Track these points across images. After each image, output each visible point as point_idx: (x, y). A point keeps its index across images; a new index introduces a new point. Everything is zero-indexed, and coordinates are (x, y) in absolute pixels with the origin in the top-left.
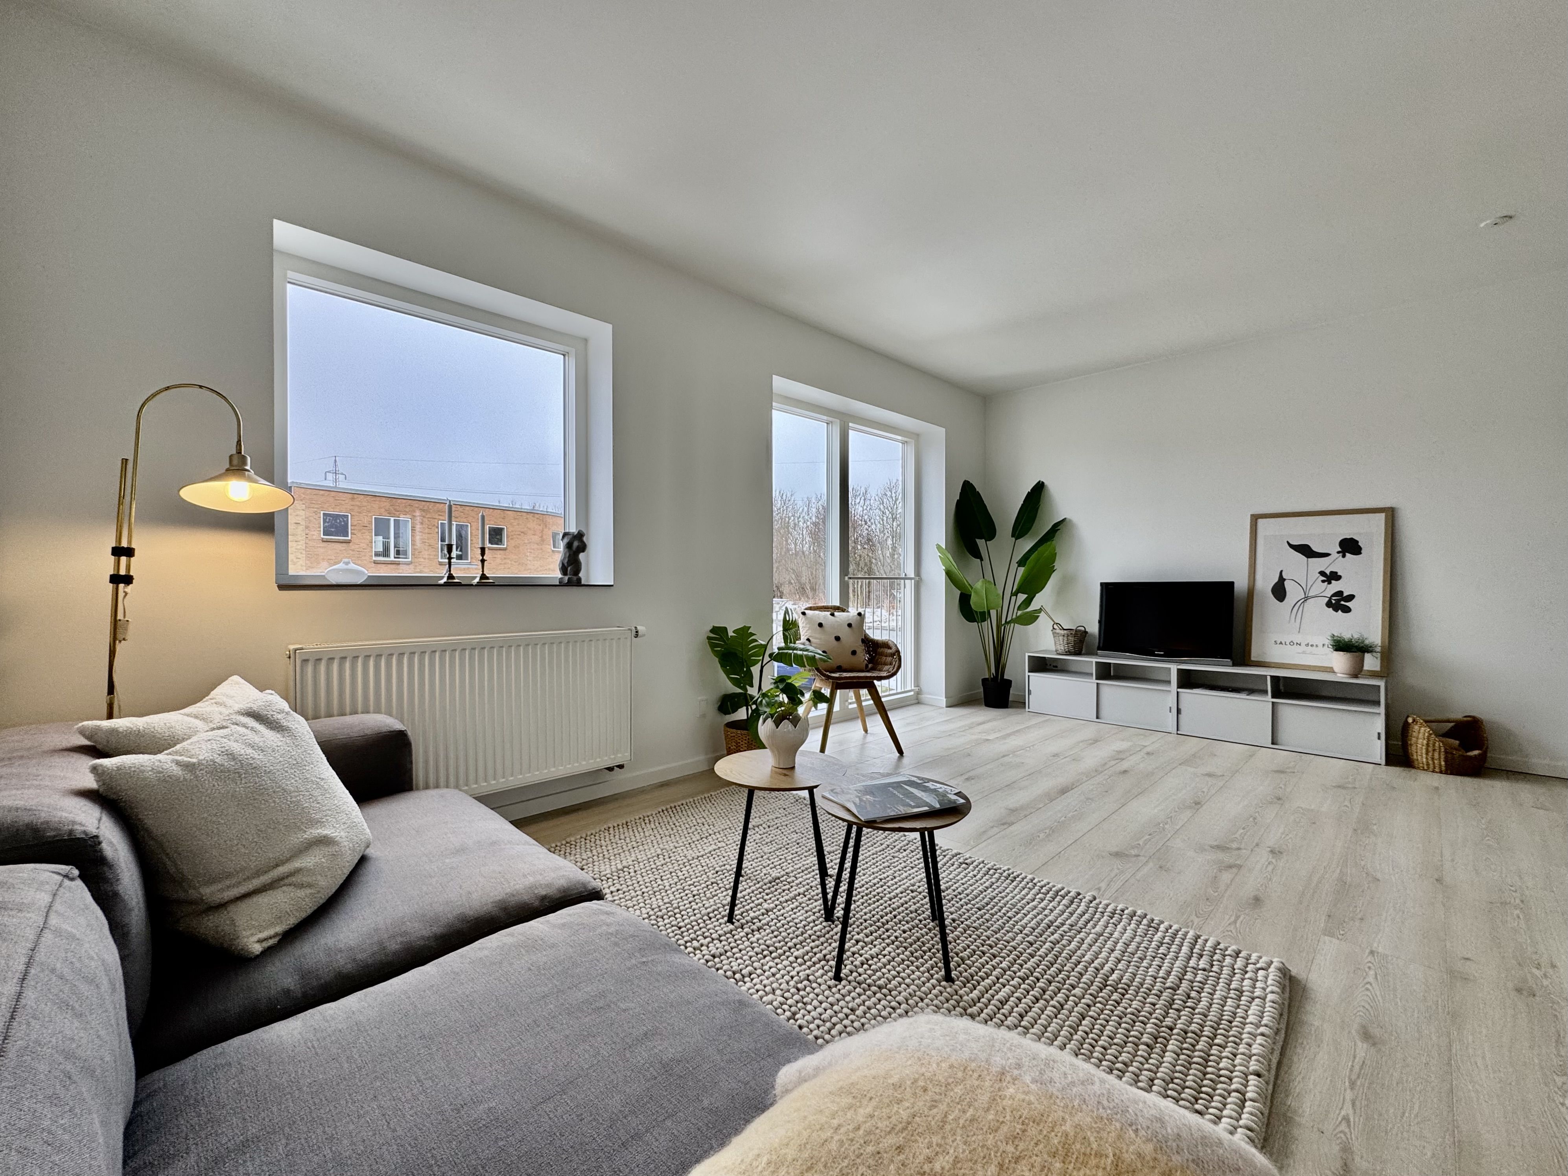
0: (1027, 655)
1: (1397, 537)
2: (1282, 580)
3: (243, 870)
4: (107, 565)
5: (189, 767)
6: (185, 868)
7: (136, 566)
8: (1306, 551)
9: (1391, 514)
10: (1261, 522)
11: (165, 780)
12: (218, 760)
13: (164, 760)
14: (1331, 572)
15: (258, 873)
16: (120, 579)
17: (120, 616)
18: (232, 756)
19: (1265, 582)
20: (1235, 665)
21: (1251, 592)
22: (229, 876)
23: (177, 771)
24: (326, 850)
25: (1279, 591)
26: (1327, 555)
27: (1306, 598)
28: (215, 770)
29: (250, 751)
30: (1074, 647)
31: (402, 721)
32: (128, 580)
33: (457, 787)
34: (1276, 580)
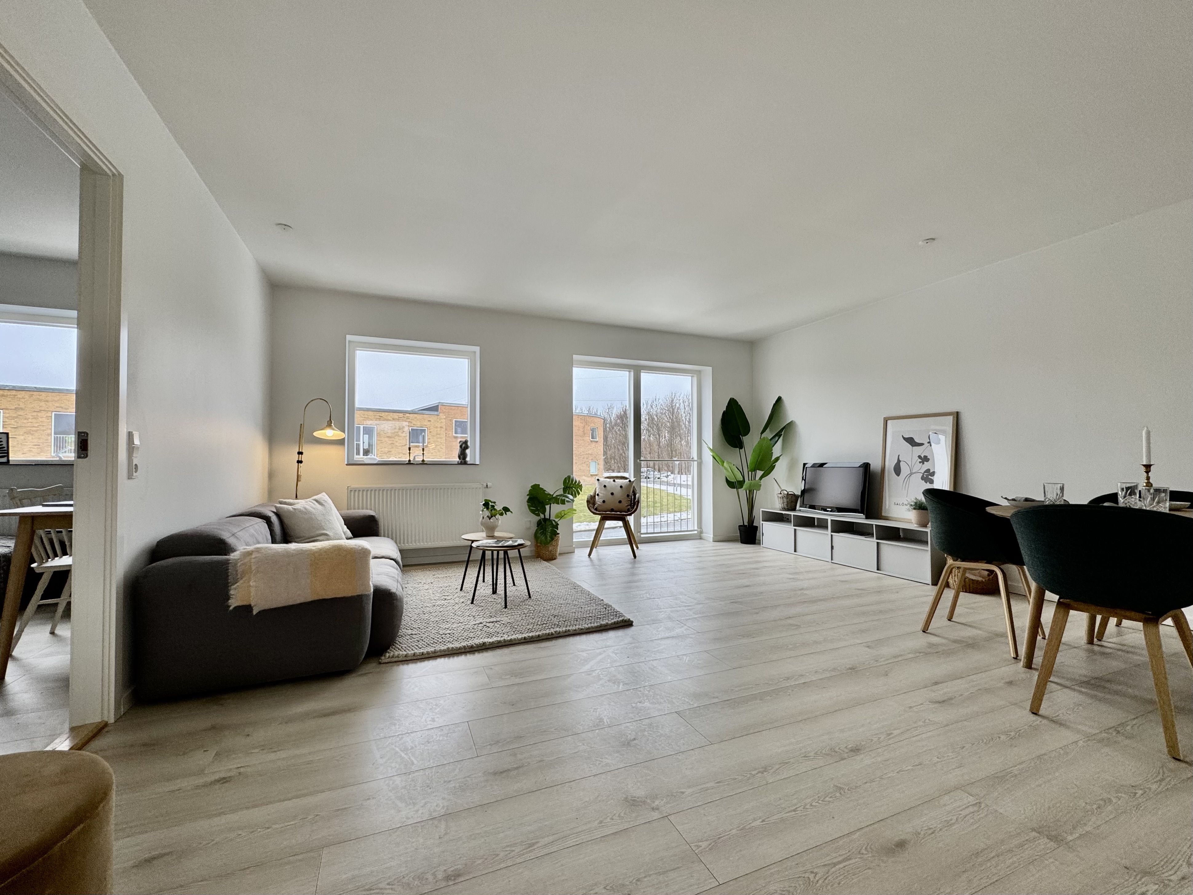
0: (761, 510)
1: (960, 431)
2: (899, 461)
3: (304, 537)
4: (296, 457)
5: (295, 509)
6: (293, 534)
7: (303, 458)
8: (911, 441)
9: (957, 416)
10: (889, 422)
11: (289, 511)
12: (302, 509)
13: (290, 507)
14: (925, 456)
15: (309, 538)
16: (300, 462)
17: (299, 473)
18: (305, 508)
19: (890, 464)
20: (867, 518)
21: (883, 470)
22: (301, 537)
23: (292, 510)
24: (326, 537)
25: (897, 470)
26: (922, 444)
27: (911, 474)
28: (300, 511)
29: (311, 508)
30: (787, 505)
31: (375, 512)
32: (301, 462)
33: (388, 537)
34: (896, 461)
